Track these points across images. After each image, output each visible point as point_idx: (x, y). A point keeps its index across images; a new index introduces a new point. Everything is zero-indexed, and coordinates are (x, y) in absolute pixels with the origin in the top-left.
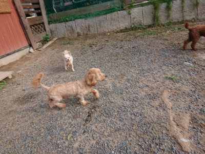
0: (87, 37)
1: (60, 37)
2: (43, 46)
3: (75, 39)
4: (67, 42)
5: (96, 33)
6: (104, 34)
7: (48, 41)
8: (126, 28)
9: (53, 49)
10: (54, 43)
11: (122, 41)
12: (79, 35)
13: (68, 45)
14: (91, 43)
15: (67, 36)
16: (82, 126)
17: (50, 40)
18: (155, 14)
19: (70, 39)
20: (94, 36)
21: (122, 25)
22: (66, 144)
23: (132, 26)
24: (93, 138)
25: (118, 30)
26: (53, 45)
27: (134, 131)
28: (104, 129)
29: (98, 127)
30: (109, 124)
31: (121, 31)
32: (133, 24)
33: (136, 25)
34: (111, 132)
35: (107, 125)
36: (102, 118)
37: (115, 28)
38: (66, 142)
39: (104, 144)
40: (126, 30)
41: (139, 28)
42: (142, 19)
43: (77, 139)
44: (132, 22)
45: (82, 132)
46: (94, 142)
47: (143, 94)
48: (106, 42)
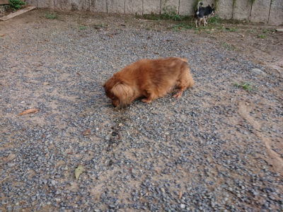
0: (87, 14)
1: (40, 6)
2: (6, 15)
3: (68, 14)
4: (54, 16)
5: (105, 11)
6: (118, 15)
7: (17, 9)
8: (152, 13)
9: (27, 23)
10: (29, 13)
11: (148, 29)
12: (74, 9)
13: (55, 21)
14: (96, 24)
15: (53, 7)
16: (104, 152)
17: (22, 8)
19: (58, 13)
20: (101, 16)
21: (146, 7)
22: (73, 187)
23: (162, 13)
24: (133, 176)
25: (140, 14)
26: (28, 16)
27: (212, 166)
28: (150, 159)
29: (137, 155)
30: (160, 152)
31: (145, 17)
32: (164, 9)
33: (167, 12)
34: (167, 165)
35: (155, 152)
36: (143, 139)
37: (135, 10)
38: (72, 184)
39: (160, 189)
40: (151, 17)
41: (171, 18)
42: (177, 6)
43: (97, 178)
44: (162, 6)
45: (106, 162)
46: (137, 184)
47: (206, 105)
48: (122, 27)
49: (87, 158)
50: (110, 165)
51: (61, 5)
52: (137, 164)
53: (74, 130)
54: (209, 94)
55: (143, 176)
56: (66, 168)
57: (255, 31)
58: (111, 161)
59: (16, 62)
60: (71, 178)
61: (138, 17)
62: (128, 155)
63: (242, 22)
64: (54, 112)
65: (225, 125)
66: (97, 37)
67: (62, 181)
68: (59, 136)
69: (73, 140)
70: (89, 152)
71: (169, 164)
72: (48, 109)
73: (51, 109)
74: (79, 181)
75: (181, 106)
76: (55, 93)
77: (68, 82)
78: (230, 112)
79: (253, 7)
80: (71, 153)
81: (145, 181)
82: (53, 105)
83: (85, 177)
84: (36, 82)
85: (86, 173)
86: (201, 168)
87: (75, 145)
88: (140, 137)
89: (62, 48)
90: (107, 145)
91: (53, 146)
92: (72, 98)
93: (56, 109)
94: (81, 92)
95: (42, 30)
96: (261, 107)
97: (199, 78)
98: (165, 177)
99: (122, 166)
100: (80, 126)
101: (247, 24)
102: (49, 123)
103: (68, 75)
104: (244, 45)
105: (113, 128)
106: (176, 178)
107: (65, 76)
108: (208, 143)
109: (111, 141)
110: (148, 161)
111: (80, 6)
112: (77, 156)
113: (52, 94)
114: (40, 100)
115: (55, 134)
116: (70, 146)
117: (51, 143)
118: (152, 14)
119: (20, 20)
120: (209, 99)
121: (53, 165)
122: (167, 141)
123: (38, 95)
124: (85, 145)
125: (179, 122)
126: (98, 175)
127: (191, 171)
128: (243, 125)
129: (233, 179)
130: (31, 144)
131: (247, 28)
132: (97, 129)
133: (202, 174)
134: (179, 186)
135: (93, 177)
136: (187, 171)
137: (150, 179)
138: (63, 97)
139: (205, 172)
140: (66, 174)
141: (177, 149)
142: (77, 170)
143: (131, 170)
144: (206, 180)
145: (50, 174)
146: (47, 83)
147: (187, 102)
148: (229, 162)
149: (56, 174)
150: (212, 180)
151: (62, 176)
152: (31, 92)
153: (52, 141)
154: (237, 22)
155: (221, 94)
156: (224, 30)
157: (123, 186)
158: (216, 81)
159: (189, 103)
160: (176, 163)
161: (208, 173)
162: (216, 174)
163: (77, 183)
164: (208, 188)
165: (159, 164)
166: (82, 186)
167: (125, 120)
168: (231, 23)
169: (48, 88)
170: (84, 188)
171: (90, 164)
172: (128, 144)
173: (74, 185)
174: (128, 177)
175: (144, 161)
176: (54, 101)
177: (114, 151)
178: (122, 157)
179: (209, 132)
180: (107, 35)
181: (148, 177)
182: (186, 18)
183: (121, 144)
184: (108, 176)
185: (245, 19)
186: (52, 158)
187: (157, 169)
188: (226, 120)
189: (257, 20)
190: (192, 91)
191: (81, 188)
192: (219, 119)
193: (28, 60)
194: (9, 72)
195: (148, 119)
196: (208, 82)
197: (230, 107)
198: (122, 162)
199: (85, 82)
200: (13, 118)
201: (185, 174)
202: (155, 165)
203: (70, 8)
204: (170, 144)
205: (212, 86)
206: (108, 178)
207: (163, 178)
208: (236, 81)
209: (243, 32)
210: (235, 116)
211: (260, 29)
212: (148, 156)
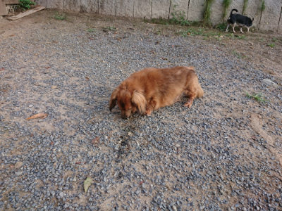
0: (96, 16)
1: (49, 7)
3: (77, 15)
4: (62, 17)
5: (113, 14)
6: (126, 19)
7: (27, 9)
9: (36, 23)
10: (38, 13)
11: (156, 34)
12: (83, 10)
13: (64, 22)
14: (105, 27)
15: (62, 8)
16: (113, 163)
17: (31, 8)
18: (206, 7)
19: (67, 14)
20: (110, 18)
21: (155, 11)
22: (81, 201)
23: (171, 17)
24: (143, 192)
25: (148, 18)
26: (37, 16)
27: (225, 183)
28: (161, 173)
29: (147, 168)
30: (171, 165)
31: (153, 21)
32: (172, 14)
33: (176, 17)
34: (178, 180)
35: (166, 166)
36: (152, 150)
37: (144, 14)
38: (80, 197)
39: (172, 207)
40: (159, 21)
41: (180, 23)
42: (186, 11)
43: (106, 192)
44: (171, 11)
45: (115, 175)
46: (148, 200)
47: (217, 116)
48: (130, 31)
49: (96, 169)
50: (120, 177)
51: (70, 6)
52: (147, 178)
53: (82, 137)
54: (220, 104)
55: (154, 192)
56: (75, 180)
58: (120, 173)
59: (25, 64)
60: (80, 191)
61: (146, 21)
62: (137, 167)
63: (251, 30)
64: (63, 118)
65: (237, 139)
66: (105, 40)
67: (70, 193)
68: (67, 144)
69: (81, 149)
70: (98, 163)
71: (180, 180)
72: (56, 114)
73: (59, 114)
74: (88, 195)
75: (192, 116)
76: (63, 97)
77: (76, 86)
78: (242, 125)
79: (263, 15)
80: (80, 163)
81: (156, 198)
82: (62, 110)
83: (94, 190)
84: (45, 85)
85: (95, 185)
86: (214, 185)
87: (84, 154)
88: (150, 148)
89: (71, 50)
90: (116, 156)
91: (61, 154)
92: (81, 104)
93: (64, 115)
94: (90, 97)
95: (51, 31)
96: (273, 120)
97: (209, 87)
99: (131, 179)
100: (89, 133)
101: (256, 32)
102: (58, 130)
103: (78, 79)
104: (253, 53)
105: (122, 137)
106: (189, 196)
107: (73, 80)
108: (221, 157)
109: (120, 152)
110: (159, 175)
111: (89, 8)
112: (86, 166)
113: (60, 99)
114: (49, 105)
115: (63, 141)
116: (79, 155)
117: (59, 151)
118: (161, 19)
119: (29, 20)
120: (220, 109)
121: (61, 175)
122: (178, 154)
123: (46, 99)
124: (94, 154)
125: (190, 134)
126: (108, 188)
127: (204, 189)
128: (256, 139)
129: (247, 198)
130: (39, 151)
131: (255, 36)
132: (106, 137)
133: (215, 192)
134: (191, 204)
135: (102, 190)
136: (201, 187)
137: (161, 195)
138: (71, 102)
139: (219, 190)
140: (75, 186)
141: (189, 163)
142: (86, 181)
143: (141, 184)
144: (220, 199)
145: (58, 185)
146: (56, 87)
147: (197, 112)
148: (243, 179)
149: (65, 186)
150: (226, 199)
151: (71, 188)
152: (40, 95)
153: (60, 149)
155: (233, 105)
156: (233, 37)
157: (133, 202)
158: (227, 91)
159: (200, 113)
160: (188, 179)
161: (222, 191)
162: (230, 192)
163: (86, 196)
164: (222, 207)
165: (171, 179)
166: (90, 199)
167: (134, 128)
169: (57, 91)
170: (93, 202)
171: (99, 175)
172: (138, 155)
173: (83, 199)
174: (138, 192)
175: (155, 175)
176: (63, 106)
177: (124, 162)
178: (131, 169)
179: (222, 145)
180: (116, 39)
181: (158, 193)
182: (195, 24)
183: (130, 155)
184: (118, 189)
185: (254, 27)
186: (60, 168)
187: (169, 184)
188: (238, 133)
189: (266, 28)
190: (203, 101)
191: (90, 202)
192: (232, 132)
193: (37, 62)
194: (17, 73)
195: (158, 129)
196: (218, 92)
197: (243, 119)
198: (132, 175)
199: (94, 87)
200: (20, 122)
201: (197, 191)
202: (166, 180)
203: (79, 10)
204: (181, 157)
205: (223, 96)
206: (118, 192)
207: (175, 195)
208: (248, 91)
209: (251, 40)
210: (248, 129)
211: (270, 38)
212: (159, 170)
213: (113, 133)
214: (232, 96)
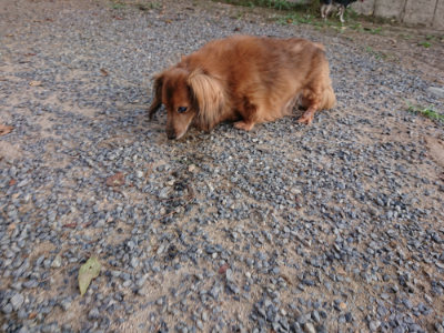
11: (234, 18)
22: (70, 315)
24: (229, 290)
27: (411, 266)
28: (266, 247)
29: (236, 236)
30: (287, 230)
31: (228, 0)
34: (308, 262)
35: (277, 231)
36: (242, 200)
38: (68, 305)
39: (303, 326)
40: (239, 1)
41: (273, 5)
43: (136, 292)
45: (160, 251)
46: (243, 311)
47: (364, 140)
48: (188, 12)
49: (113, 238)
50: (172, 257)
52: (236, 258)
53: (86, 173)
54: (367, 121)
55: (255, 289)
56: (57, 263)
57: (412, 37)
58: (172, 248)
60: (68, 290)
62: (212, 233)
63: (389, 21)
64: (45, 135)
65: (413, 180)
67: (41, 297)
68: (48, 185)
69: (80, 197)
70: (120, 225)
71: (313, 262)
72: (31, 128)
73: (39, 129)
74: (89, 300)
75: (315, 139)
76: (52, 100)
77: (81, 83)
78: (415, 156)
80: (72, 227)
81: (262, 303)
82: (45, 122)
83: (105, 289)
84: (19, 79)
85: (109, 276)
86: (389, 270)
87: (84, 207)
88: (238, 196)
89: (77, 33)
90: (163, 211)
91: (31, 206)
92: (88, 112)
93: (48, 130)
94: (108, 102)
97: (338, 94)
98: (309, 293)
99: (199, 261)
100: (101, 165)
101: (398, 25)
102: (29, 156)
103: (86, 73)
104: (399, 54)
105: (175, 174)
106: (338, 298)
107: (76, 74)
108: (390, 214)
109: (172, 203)
110: (262, 251)
112: (88, 233)
113: (45, 103)
114: (19, 111)
115: (38, 179)
116: (73, 209)
117: (27, 198)
120: (366, 129)
121: (23, 253)
122: (298, 207)
123: (15, 102)
124: (110, 207)
125: (317, 170)
126: (141, 283)
127: (369, 280)
131: (398, 30)
132: (140, 174)
133: (397, 287)
134: (348, 317)
135: (125, 288)
136: (361, 277)
137: (272, 297)
138: (67, 108)
139: (402, 281)
140: (56, 279)
141: (324, 226)
142: (84, 267)
143: (222, 272)
144: (410, 303)
145: (12, 277)
146: (39, 83)
147: (325, 133)
149: (29, 278)
150: (423, 303)
151: (44, 284)
153: (29, 194)
154: (381, 21)
155: (389, 123)
157: (205, 316)
158: (372, 102)
159: (330, 134)
160: (329, 259)
161: (409, 284)
163: (83, 302)
164: (419, 323)
165: (291, 260)
166: (95, 312)
167: (201, 160)
168: (371, 21)
169: (40, 90)
170: (101, 320)
171: (119, 254)
172: (213, 209)
173: (73, 310)
174: (216, 291)
175: (253, 251)
176: (48, 115)
177: (180, 223)
178: (198, 238)
179: (386, 191)
181: (266, 292)
183: (194, 210)
184: (166, 286)
185: (394, 17)
186: (24, 234)
187: (286, 271)
188: (411, 169)
189: (413, 18)
190: (333, 115)
191: (92, 319)
192: (398, 168)
193: (8, 46)
195: (251, 161)
197: (413, 145)
198: (200, 251)
199: (116, 87)
201: (356, 287)
202: (280, 261)
204: (307, 213)
205: (368, 110)
206: (165, 291)
207: (307, 296)
209: (392, 36)
210: (428, 163)
211: (421, 34)
212: (261, 239)
213: (155, 166)
214: (384, 109)
